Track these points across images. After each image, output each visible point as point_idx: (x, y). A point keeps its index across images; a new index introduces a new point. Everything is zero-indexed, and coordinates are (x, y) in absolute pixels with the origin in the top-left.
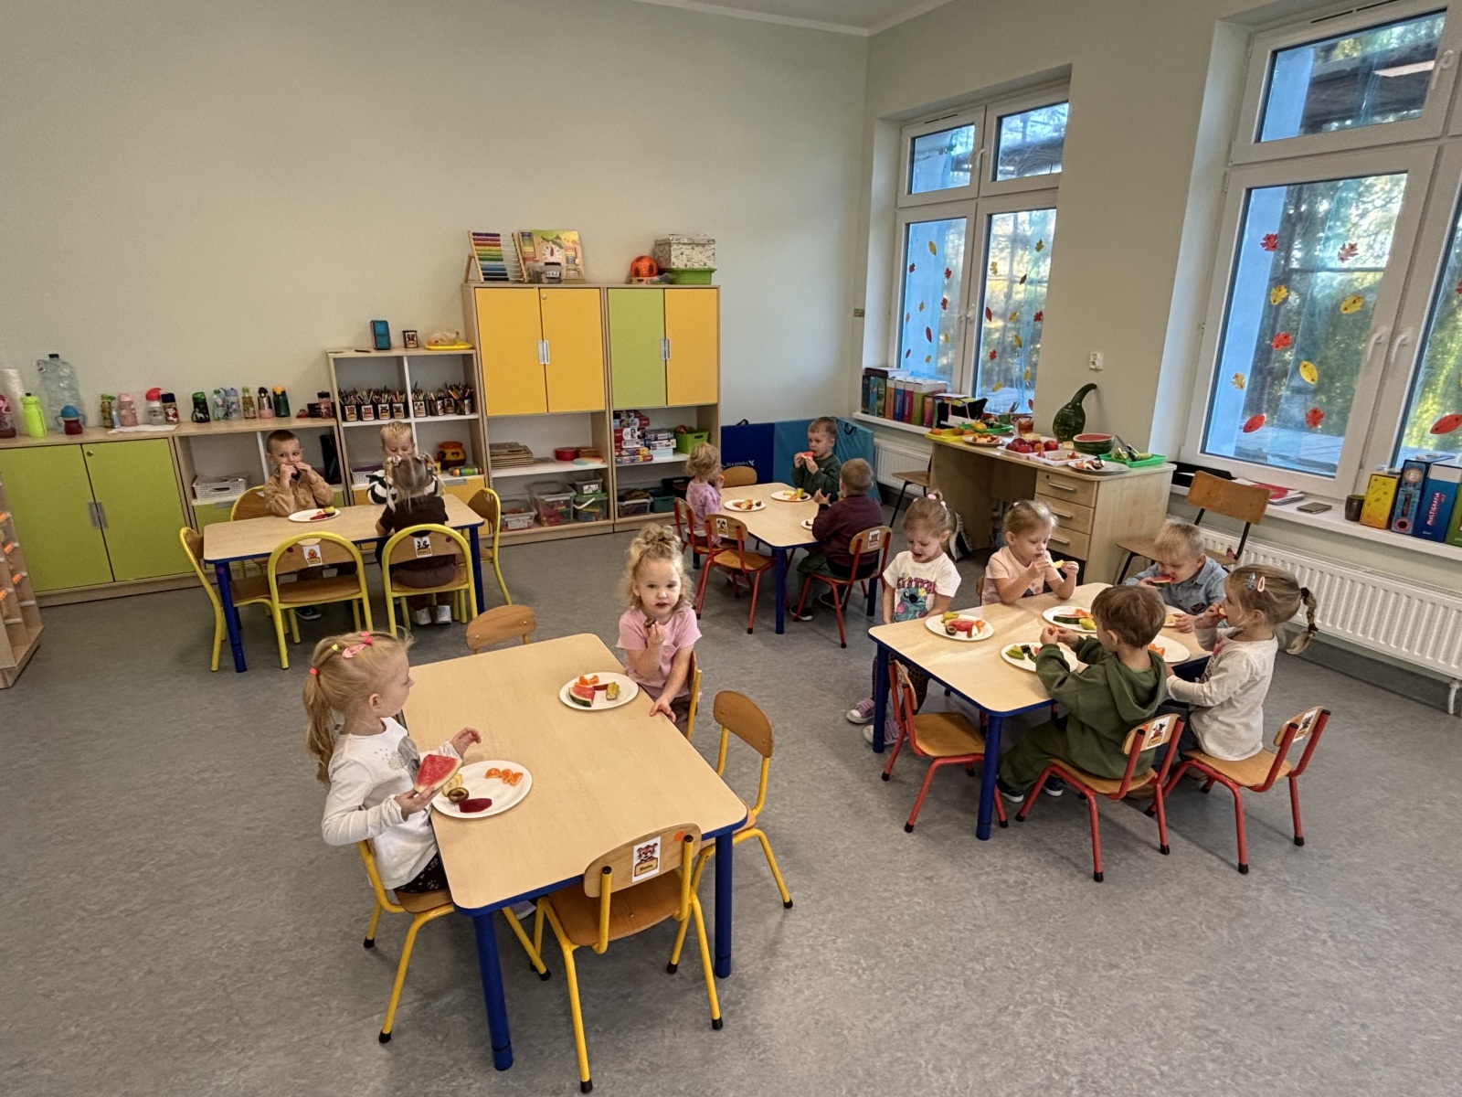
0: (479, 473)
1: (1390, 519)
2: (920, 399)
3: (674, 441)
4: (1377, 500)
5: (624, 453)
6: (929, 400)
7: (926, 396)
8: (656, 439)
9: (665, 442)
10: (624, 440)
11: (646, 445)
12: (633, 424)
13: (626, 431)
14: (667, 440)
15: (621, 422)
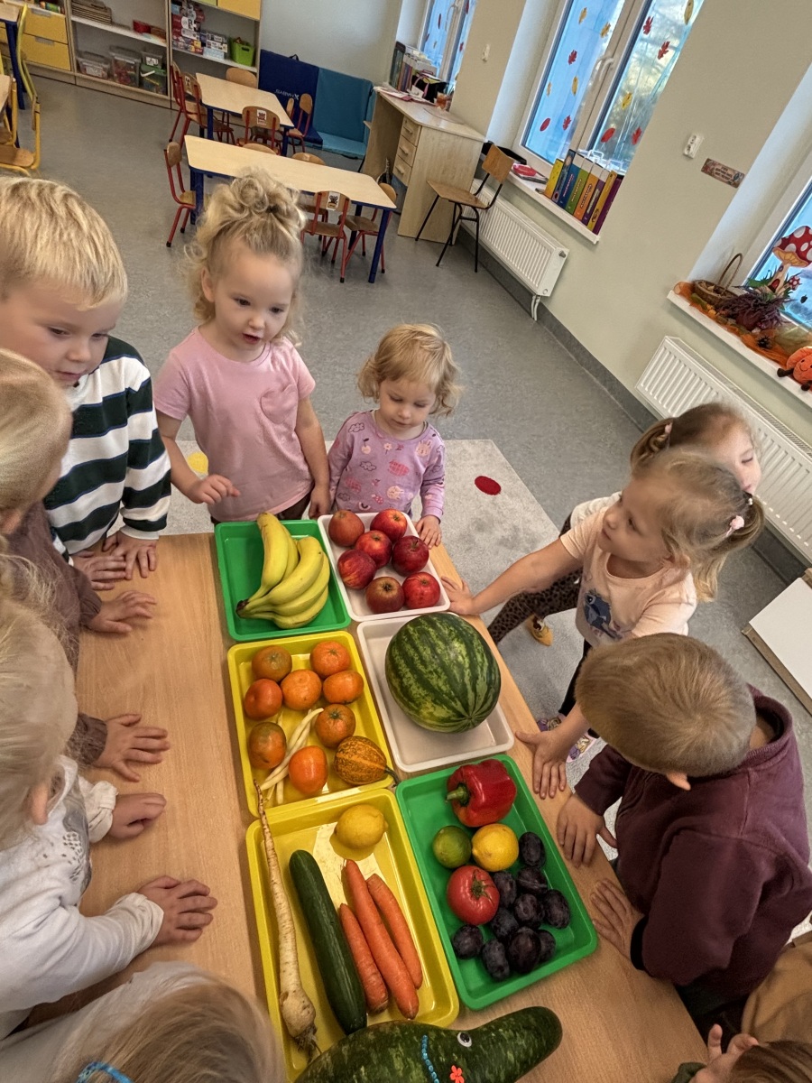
0: (61, 13)
3: (226, 46)
4: (553, 178)
5: (180, 38)
8: (212, 39)
9: (218, 44)
10: (181, 27)
11: (201, 40)
12: (193, 16)
13: (184, 19)
14: (222, 43)
15: (181, 9)
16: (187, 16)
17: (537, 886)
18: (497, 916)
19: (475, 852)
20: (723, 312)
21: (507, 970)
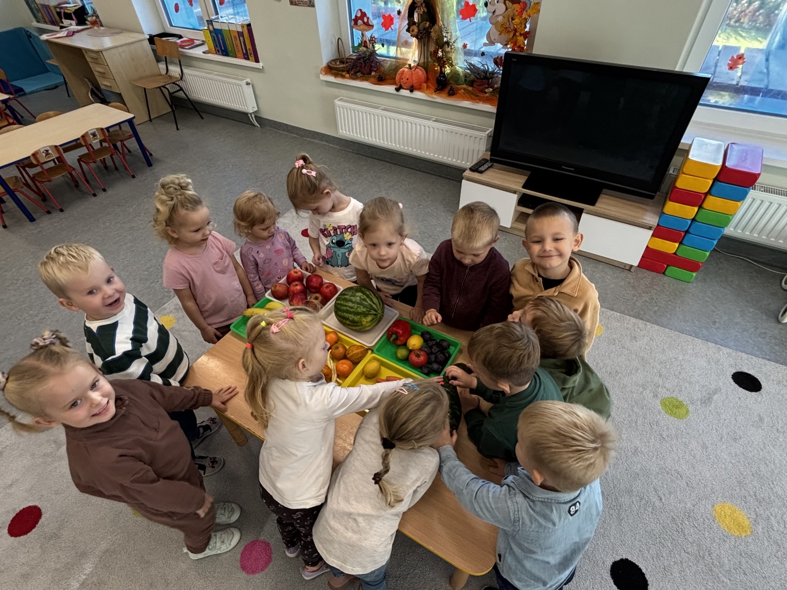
6: (56, 10)
17: (434, 342)
18: (429, 358)
19: (410, 348)
20: (352, 72)
21: (441, 367)
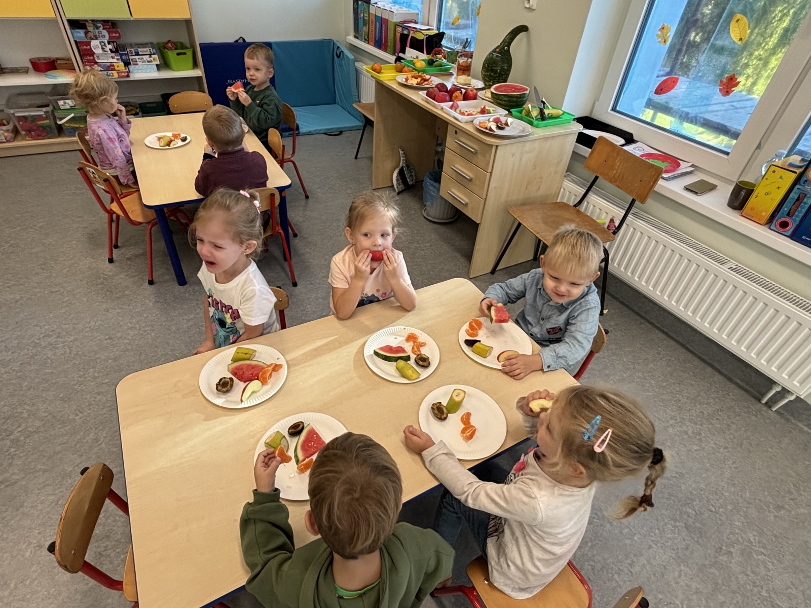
1: (773, 216)
2: (393, 28)
3: (156, 56)
4: (767, 194)
6: (399, 29)
7: (397, 25)
8: (137, 54)
9: (146, 58)
10: (93, 54)
11: (122, 60)
12: (104, 36)
13: (94, 43)
14: (150, 55)
15: (86, 33)
16: (96, 38)
